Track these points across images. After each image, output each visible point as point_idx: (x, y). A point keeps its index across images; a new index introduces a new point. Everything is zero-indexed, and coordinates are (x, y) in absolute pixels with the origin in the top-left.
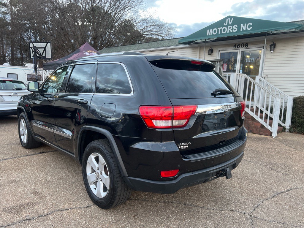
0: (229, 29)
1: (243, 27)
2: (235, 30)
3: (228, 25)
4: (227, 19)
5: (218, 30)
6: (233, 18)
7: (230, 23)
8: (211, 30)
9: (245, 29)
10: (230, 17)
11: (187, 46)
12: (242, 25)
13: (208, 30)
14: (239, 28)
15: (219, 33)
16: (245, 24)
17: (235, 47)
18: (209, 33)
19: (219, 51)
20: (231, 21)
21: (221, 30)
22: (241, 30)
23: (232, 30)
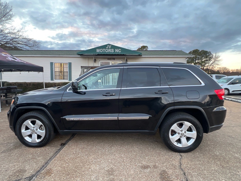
0: (109, 51)
1: (117, 51)
2: (112, 51)
3: (109, 48)
4: (108, 45)
5: (103, 50)
6: (111, 45)
7: (110, 48)
8: (99, 49)
9: (117, 52)
10: (110, 45)
11: (79, 56)
12: (116, 49)
13: (97, 49)
14: (114, 50)
15: (104, 52)
16: (118, 49)
17: (108, 59)
18: (98, 51)
19: (100, 61)
20: (110, 46)
21: (105, 50)
22: (116, 52)
23: (111, 51)
